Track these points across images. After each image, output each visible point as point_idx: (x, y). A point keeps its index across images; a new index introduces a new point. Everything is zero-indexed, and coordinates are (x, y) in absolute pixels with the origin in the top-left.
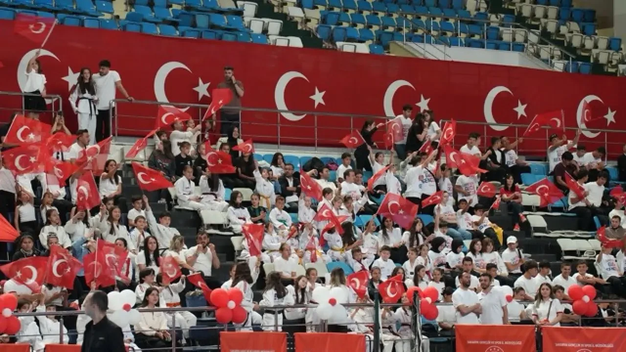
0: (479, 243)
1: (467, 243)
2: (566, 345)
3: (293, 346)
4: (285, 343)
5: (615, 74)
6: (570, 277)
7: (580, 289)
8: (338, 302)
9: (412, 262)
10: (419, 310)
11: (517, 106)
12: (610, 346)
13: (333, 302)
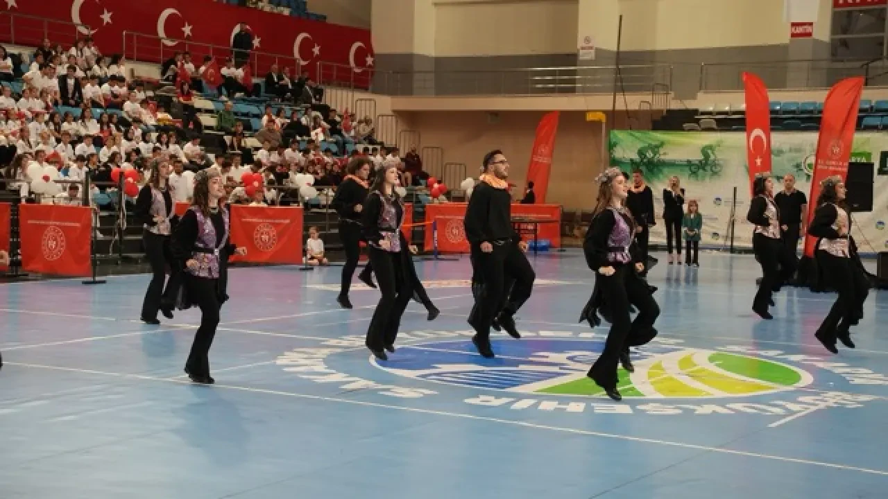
0: (165, 136)
1: (154, 135)
2: (250, 220)
3: (17, 215)
4: (9, 212)
5: (255, 8)
6: (240, 167)
7: (251, 176)
8: (51, 179)
9: (109, 148)
10: (124, 189)
11: (184, 26)
12: (287, 221)
13: (46, 178)
